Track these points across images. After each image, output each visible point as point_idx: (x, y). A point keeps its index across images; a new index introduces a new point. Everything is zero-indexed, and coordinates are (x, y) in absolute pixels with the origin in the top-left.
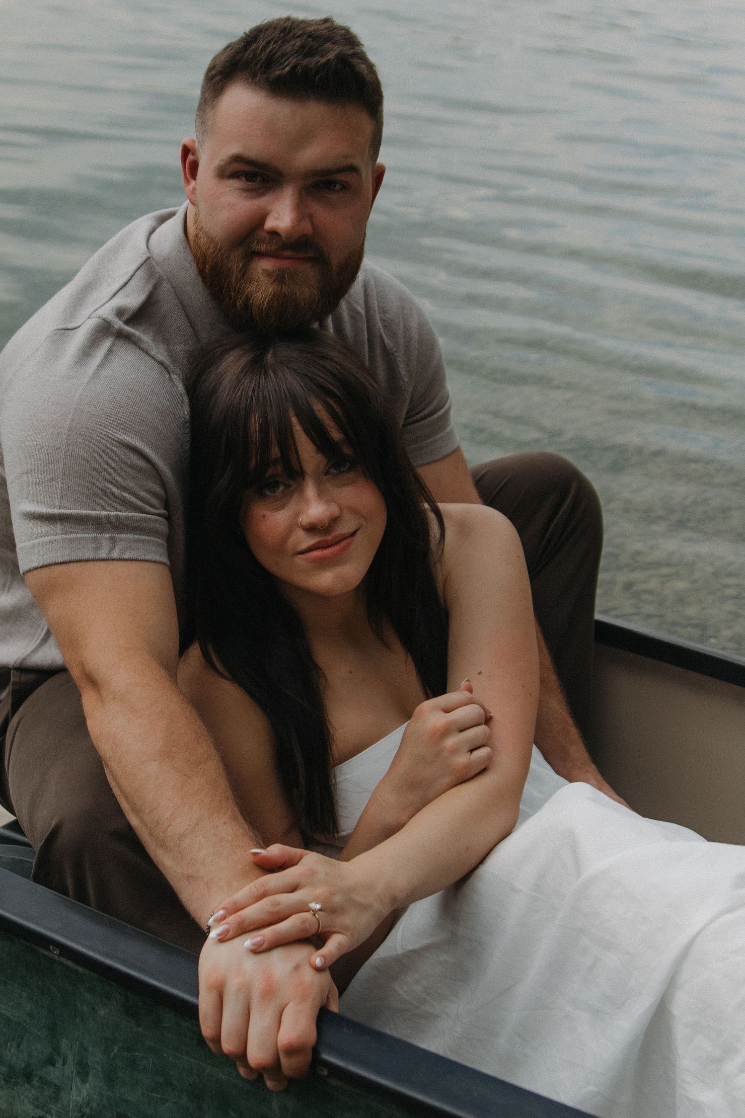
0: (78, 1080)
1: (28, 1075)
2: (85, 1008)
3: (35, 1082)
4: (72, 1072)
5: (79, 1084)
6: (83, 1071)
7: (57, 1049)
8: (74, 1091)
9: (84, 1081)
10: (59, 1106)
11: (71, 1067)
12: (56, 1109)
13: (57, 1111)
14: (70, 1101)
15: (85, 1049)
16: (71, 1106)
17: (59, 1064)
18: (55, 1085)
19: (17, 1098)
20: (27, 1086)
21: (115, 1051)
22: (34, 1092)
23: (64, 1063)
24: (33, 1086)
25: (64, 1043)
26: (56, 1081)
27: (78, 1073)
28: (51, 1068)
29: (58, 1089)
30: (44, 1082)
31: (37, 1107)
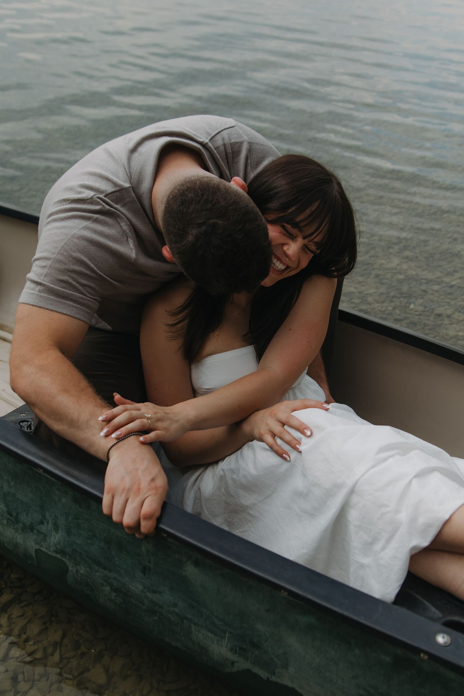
0: (54, 532)
1: (32, 528)
2: (56, 498)
3: (35, 532)
4: (51, 528)
5: (55, 534)
6: (56, 528)
7: (44, 517)
8: (53, 537)
9: (57, 532)
10: (46, 544)
11: (50, 526)
12: (45, 545)
13: (45, 546)
14: (51, 541)
15: (57, 518)
16: (51, 544)
17: (46, 524)
18: (44, 534)
19: (27, 539)
20: (31, 533)
21: (70, 519)
22: (35, 536)
23: (48, 524)
24: (34, 534)
25: (47, 514)
26: (44, 532)
27: (54, 528)
28: (42, 526)
29: (45, 536)
30: (39, 532)
31: (37, 544)
